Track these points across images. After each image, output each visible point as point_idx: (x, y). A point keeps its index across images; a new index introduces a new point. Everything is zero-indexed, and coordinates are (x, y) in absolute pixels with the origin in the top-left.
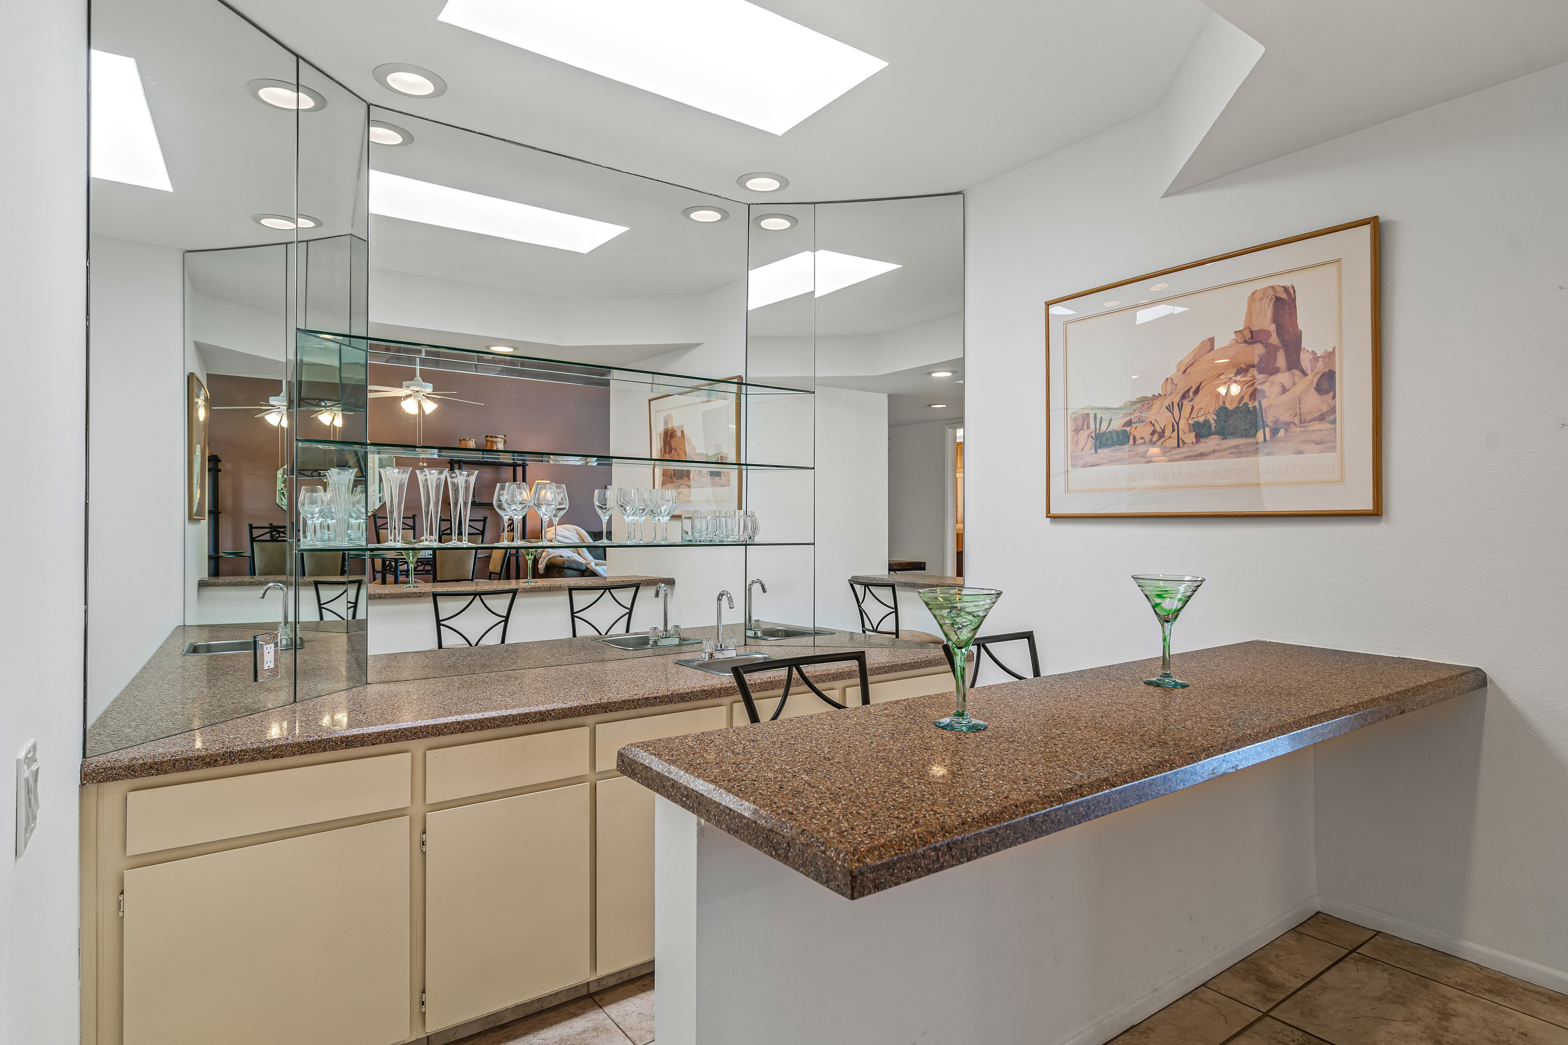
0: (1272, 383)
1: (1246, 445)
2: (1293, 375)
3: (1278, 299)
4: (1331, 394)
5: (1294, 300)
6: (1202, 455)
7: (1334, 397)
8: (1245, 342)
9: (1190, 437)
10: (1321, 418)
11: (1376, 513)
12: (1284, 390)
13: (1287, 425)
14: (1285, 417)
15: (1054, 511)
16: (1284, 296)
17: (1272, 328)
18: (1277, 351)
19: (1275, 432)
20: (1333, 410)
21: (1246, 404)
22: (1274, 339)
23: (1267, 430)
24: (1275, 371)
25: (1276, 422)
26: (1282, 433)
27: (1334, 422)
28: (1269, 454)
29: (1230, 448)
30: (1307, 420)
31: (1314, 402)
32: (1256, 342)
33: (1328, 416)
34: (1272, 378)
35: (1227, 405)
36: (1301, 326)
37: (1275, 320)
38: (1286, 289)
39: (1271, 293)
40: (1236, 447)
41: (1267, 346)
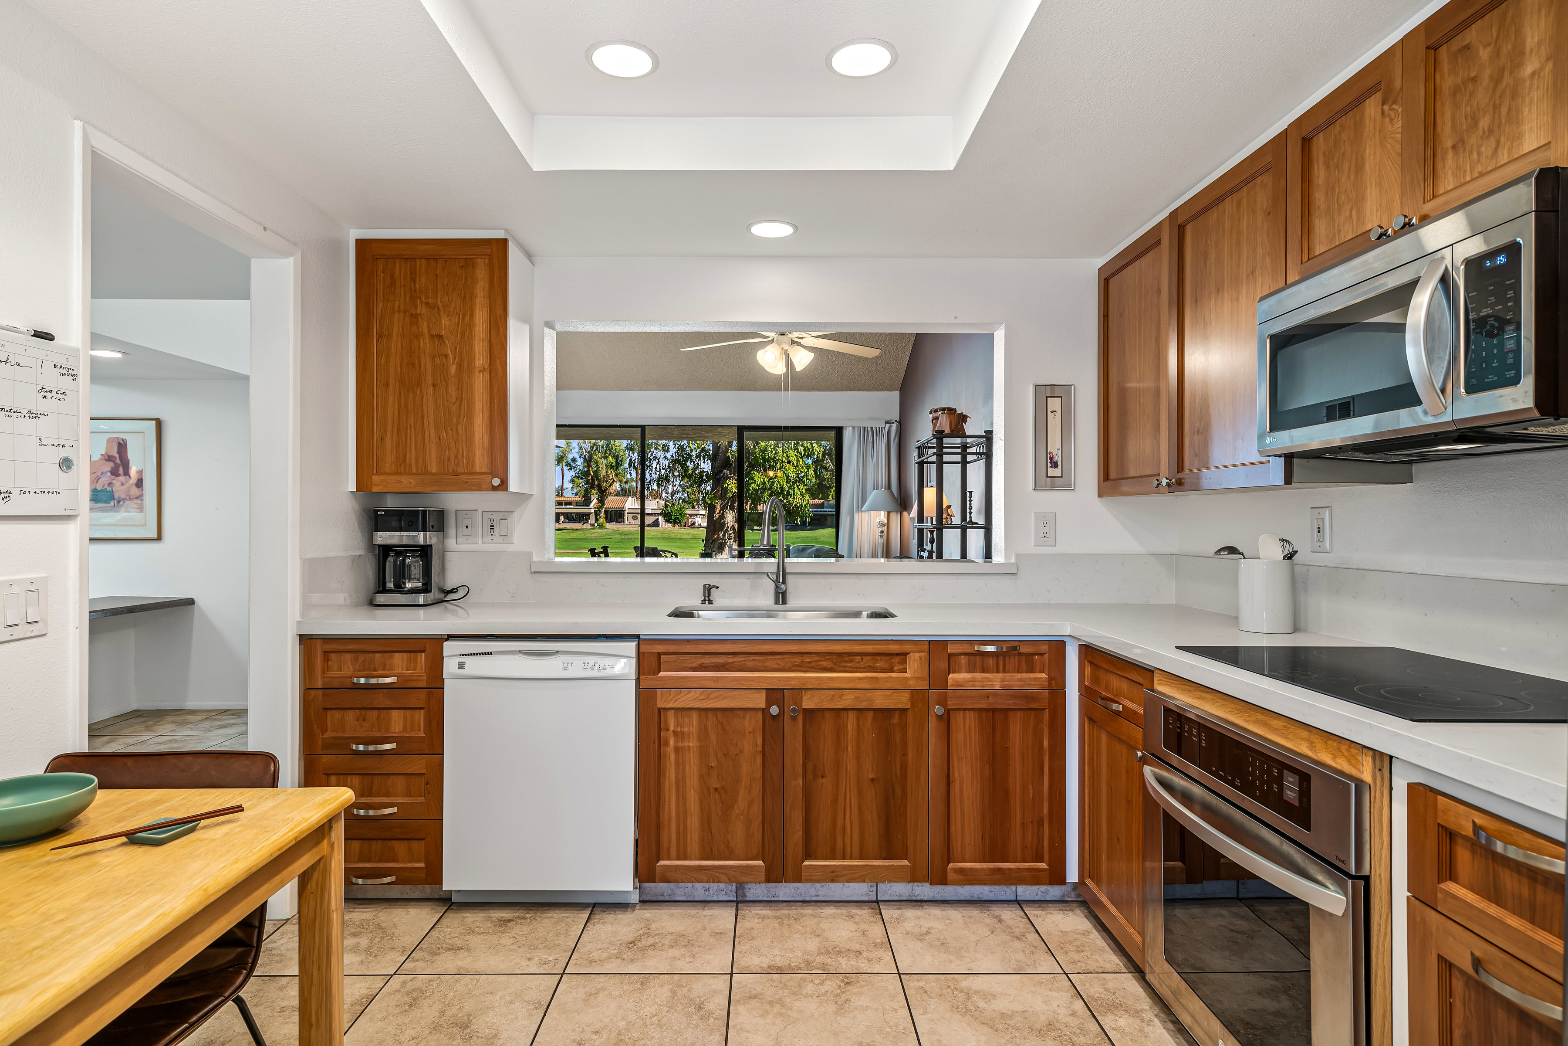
0: (117, 481)
1: (106, 507)
2: (126, 478)
3: (120, 444)
4: (141, 489)
5: (126, 445)
7: (143, 490)
8: (105, 460)
10: (137, 498)
11: (159, 538)
12: (123, 484)
13: (124, 499)
14: (123, 496)
16: (122, 442)
17: (117, 456)
18: (119, 467)
19: (119, 502)
20: (142, 495)
21: (106, 488)
22: (118, 461)
23: (115, 501)
24: (118, 475)
25: (119, 498)
26: (121, 503)
27: (142, 500)
28: (116, 512)
29: (99, 508)
31: (135, 491)
32: (111, 461)
33: (140, 497)
34: (117, 478)
35: (97, 488)
36: (129, 457)
37: (118, 452)
38: (123, 440)
39: (117, 440)
40: (101, 507)
41: (115, 463)
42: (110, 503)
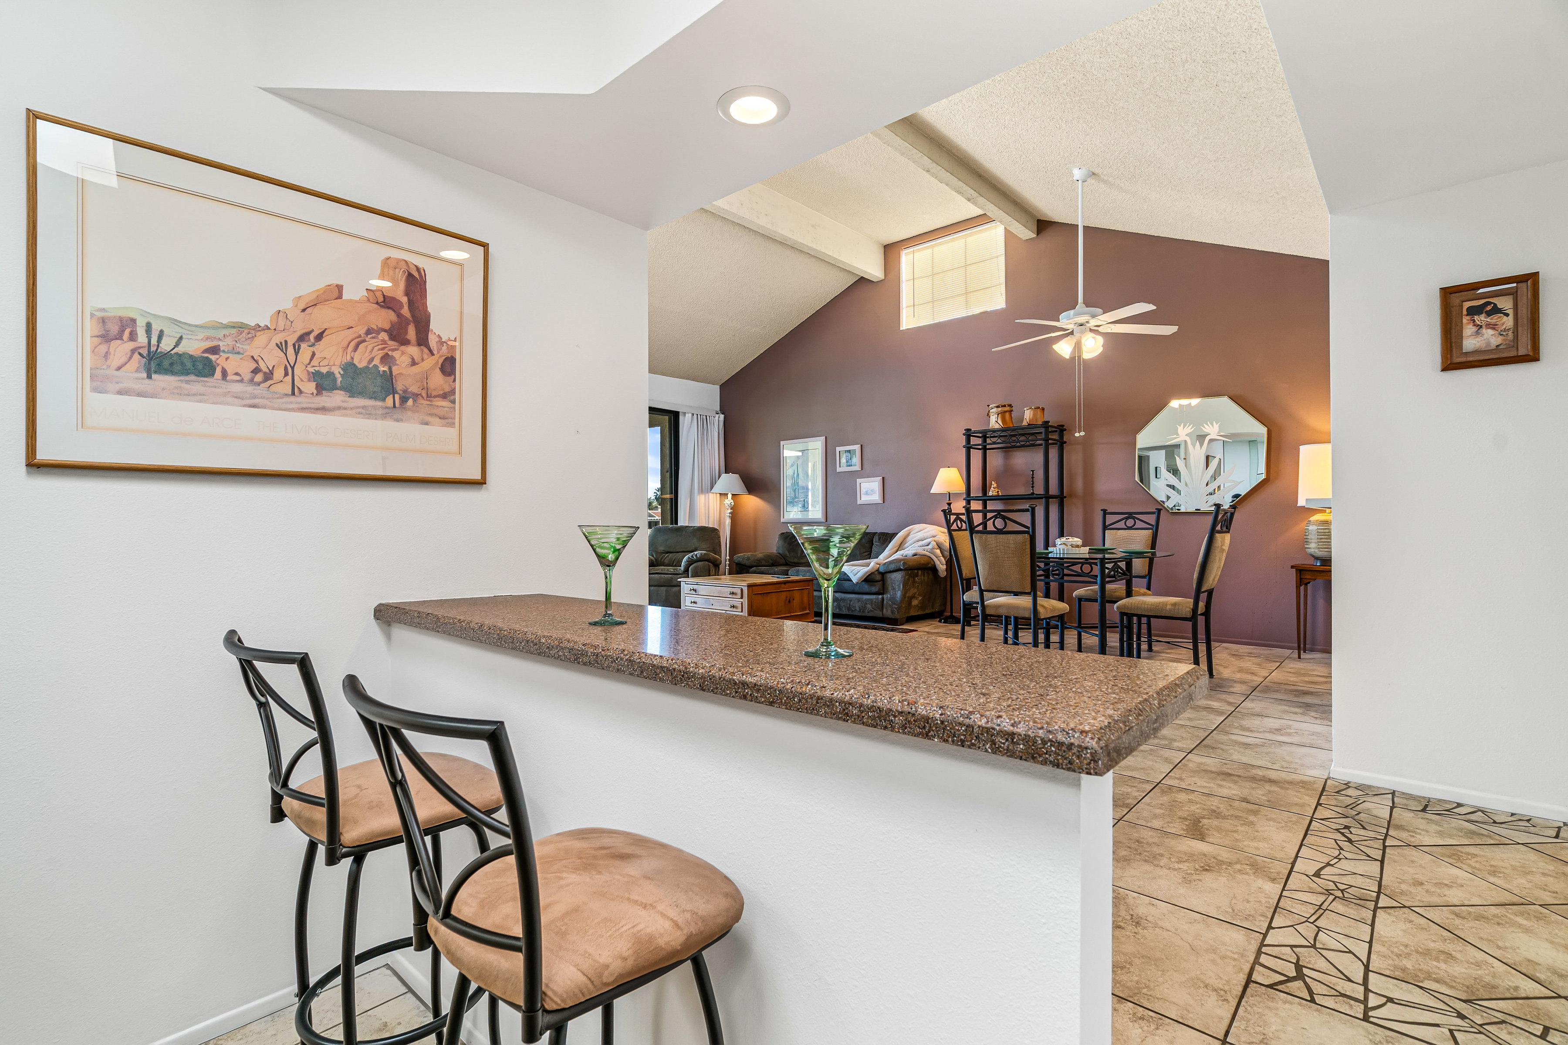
0: (403, 353)
1: (374, 407)
2: (422, 351)
3: (410, 275)
4: (453, 377)
5: (425, 282)
6: (323, 410)
7: (454, 380)
8: (377, 303)
9: (310, 387)
10: (444, 396)
12: (414, 363)
13: (416, 396)
14: (414, 389)
15: (42, 455)
16: (416, 274)
17: (405, 300)
18: (408, 324)
19: (404, 400)
20: (453, 392)
21: (376, 366)
22: (405, 311)
23: (397, 397)
24: (405, 342)
25: (405, 391)
26: (410, 402)
27: (453, 402)
28: (397, 420)
29: (358, 407)
30: (433, 396)
31: (438, 380)
32: (389, 308)
33: (448, 395)
34: (403, 348)
35: (356, 362)
36: (430, 308)
37: (407, 294)
38: (418, 269)
39: (404, 267)
40: (363, 407)
41: (399, 315)
42: (384, 400)
